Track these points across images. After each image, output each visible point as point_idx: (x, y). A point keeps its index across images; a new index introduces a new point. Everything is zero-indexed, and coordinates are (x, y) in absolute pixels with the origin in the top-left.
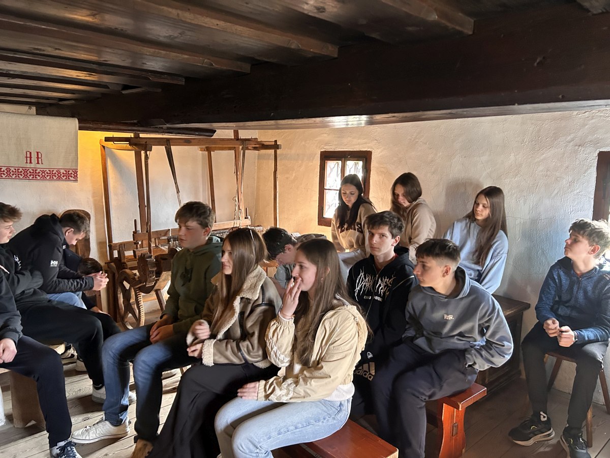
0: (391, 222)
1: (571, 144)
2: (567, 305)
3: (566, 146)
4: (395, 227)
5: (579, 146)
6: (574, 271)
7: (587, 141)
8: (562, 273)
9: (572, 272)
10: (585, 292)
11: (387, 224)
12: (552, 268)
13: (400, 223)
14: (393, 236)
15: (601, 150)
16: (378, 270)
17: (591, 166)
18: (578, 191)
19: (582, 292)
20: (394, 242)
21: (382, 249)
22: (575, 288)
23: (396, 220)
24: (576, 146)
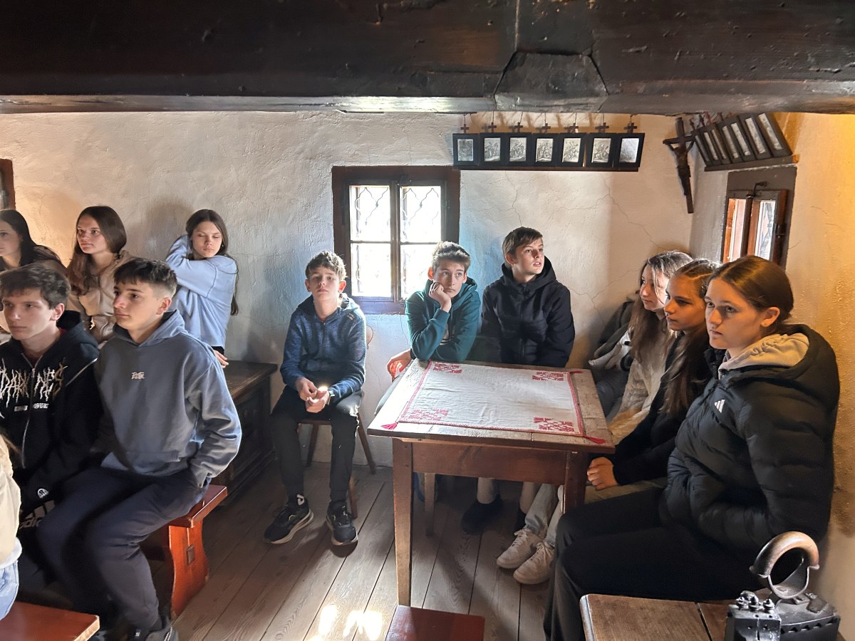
0: (45, 283)
1: (302, 155)
2: (316, 357)
3: (296, 159)
4: (53, 289)
5: (311, 159)
6: (317, 315)
7: (318, 152)
8: (304, 320)
9: (315, 317)
10: (332, 339)
11: (37, 286)
12: (294, 316)
13: (60, 282)
14: (52, 305)
15: (334, 165)
16: (33, 361)
17: (326, 185)
18: (315, 216)
19: (328, 339)
20: (55, 315)
21: (34, 327)
22: (320, 336)
23: (53, 278)
24: (307, 159)
